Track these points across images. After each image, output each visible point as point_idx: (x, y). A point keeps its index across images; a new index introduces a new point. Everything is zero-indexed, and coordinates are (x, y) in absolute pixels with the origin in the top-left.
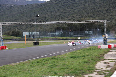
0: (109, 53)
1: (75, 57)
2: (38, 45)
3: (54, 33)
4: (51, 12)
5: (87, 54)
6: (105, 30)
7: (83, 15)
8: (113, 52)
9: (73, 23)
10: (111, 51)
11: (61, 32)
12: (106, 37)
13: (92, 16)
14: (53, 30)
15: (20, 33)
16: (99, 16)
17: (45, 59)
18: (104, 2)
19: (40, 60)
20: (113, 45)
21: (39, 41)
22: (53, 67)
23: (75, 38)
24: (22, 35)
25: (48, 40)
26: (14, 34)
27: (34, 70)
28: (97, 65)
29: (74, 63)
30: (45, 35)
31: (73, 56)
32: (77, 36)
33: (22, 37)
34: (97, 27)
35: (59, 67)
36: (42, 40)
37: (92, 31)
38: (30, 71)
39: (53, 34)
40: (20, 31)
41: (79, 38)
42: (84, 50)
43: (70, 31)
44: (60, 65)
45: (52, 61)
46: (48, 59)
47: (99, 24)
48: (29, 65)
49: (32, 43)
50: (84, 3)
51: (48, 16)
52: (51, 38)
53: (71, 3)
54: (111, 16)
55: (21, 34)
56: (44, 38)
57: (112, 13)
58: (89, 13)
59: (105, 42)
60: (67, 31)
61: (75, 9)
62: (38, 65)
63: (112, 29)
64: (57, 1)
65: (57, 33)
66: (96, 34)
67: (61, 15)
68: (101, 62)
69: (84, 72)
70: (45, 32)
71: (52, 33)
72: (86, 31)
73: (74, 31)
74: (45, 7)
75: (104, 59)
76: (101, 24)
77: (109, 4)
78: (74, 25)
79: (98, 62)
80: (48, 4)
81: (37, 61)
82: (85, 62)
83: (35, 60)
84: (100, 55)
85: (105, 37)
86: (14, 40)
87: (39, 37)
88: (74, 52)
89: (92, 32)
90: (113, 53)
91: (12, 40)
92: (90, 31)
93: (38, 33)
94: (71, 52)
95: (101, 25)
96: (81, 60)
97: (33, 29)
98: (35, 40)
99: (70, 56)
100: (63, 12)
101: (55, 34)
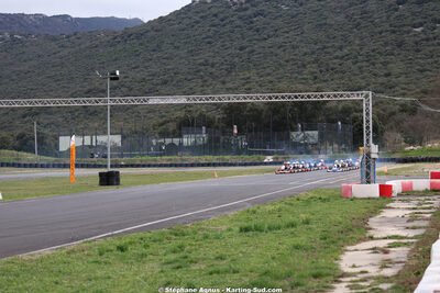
0: (383, 214)
1: (258, 229)
2: (118, 184)
3: (176, 141)
4: (165, 61)
5: (303, 216)
6: (368, 128)
7: (281, 70)
8: (399, 210)
9: (248, 100)
10: (391, 205)
11: (203, 137)
12: (373, 156)
13: (316, 78)
14: (172, 127)
15: (47, 141)
16: (342, 78)
17: (149, 235)
18: (359, 24)
19: (128, 240)
20: (396, 185)
21: (122, 171)
22: (178, 268)
23: (254, 158)
24: (57, 146)
25: (154, 166)
26: (24, 144)
27: (109, 278)
28: (343, 257)
29: (258, 251)
30: (141, 146)
31: (252, 224)
32: (260, 153)
33: (56, 156)
34: (334, 117)
35: (203, 267)
36: (132, 166)
37: (316, 133)
38: (93, 282)
39: (172, 144)
40: (46, 131)
41: (269, 159)
42: (292, 205)
43: (236, 131)
44: (204, 259)
45: (175, 243)
46: (158, 238)
47: (344, 108)
48: (91, 259)
49: (93, 176)
50: (286, 29)
51: (154, 75)
52: (165, 159)
53: (240, 27)
54: (388, 75)
55: (53, 145)
56: (137, 160)
57: (391, 65)
58: (304, 66)
59: (368, 174)
60: (224, 133)
61: (253, 51)
62: (122, 259)
63: (392, 124)
64: (187, 21)
65: (185, 140)
66: (331, 144)
67: (198, 71)
68: (358, 246)
69: (298, 285)
70: (143, 134)
71: (168, 141)
72: (294, 134)
73: (250, 131)
74: (141, 44)
75: (367, 235)
76: (351, 105)
77: (380, 33)
78: (251, 110)
79: (348, 248)
80: (153, 33)
81: (118, 243)
82: (297, 247)
83: (108, 239)
84: (354, 222)
85: (368, 155)
86: (25, 166)
87: (119, 156)
88: (254, 212)
89: (316, 137)
90: (400, 213)
91: (19, 166)
92: (309, 132)
93: (117, 139)
94: (241, 210)
95: (350, 109)
96: (285, 239)
97: (96, 125)
98: (106, 166)
99: (239, 223)
100: (206, 61)
101: (181, 144)
